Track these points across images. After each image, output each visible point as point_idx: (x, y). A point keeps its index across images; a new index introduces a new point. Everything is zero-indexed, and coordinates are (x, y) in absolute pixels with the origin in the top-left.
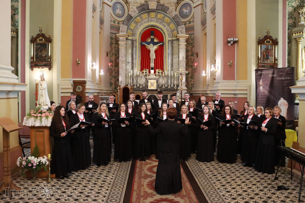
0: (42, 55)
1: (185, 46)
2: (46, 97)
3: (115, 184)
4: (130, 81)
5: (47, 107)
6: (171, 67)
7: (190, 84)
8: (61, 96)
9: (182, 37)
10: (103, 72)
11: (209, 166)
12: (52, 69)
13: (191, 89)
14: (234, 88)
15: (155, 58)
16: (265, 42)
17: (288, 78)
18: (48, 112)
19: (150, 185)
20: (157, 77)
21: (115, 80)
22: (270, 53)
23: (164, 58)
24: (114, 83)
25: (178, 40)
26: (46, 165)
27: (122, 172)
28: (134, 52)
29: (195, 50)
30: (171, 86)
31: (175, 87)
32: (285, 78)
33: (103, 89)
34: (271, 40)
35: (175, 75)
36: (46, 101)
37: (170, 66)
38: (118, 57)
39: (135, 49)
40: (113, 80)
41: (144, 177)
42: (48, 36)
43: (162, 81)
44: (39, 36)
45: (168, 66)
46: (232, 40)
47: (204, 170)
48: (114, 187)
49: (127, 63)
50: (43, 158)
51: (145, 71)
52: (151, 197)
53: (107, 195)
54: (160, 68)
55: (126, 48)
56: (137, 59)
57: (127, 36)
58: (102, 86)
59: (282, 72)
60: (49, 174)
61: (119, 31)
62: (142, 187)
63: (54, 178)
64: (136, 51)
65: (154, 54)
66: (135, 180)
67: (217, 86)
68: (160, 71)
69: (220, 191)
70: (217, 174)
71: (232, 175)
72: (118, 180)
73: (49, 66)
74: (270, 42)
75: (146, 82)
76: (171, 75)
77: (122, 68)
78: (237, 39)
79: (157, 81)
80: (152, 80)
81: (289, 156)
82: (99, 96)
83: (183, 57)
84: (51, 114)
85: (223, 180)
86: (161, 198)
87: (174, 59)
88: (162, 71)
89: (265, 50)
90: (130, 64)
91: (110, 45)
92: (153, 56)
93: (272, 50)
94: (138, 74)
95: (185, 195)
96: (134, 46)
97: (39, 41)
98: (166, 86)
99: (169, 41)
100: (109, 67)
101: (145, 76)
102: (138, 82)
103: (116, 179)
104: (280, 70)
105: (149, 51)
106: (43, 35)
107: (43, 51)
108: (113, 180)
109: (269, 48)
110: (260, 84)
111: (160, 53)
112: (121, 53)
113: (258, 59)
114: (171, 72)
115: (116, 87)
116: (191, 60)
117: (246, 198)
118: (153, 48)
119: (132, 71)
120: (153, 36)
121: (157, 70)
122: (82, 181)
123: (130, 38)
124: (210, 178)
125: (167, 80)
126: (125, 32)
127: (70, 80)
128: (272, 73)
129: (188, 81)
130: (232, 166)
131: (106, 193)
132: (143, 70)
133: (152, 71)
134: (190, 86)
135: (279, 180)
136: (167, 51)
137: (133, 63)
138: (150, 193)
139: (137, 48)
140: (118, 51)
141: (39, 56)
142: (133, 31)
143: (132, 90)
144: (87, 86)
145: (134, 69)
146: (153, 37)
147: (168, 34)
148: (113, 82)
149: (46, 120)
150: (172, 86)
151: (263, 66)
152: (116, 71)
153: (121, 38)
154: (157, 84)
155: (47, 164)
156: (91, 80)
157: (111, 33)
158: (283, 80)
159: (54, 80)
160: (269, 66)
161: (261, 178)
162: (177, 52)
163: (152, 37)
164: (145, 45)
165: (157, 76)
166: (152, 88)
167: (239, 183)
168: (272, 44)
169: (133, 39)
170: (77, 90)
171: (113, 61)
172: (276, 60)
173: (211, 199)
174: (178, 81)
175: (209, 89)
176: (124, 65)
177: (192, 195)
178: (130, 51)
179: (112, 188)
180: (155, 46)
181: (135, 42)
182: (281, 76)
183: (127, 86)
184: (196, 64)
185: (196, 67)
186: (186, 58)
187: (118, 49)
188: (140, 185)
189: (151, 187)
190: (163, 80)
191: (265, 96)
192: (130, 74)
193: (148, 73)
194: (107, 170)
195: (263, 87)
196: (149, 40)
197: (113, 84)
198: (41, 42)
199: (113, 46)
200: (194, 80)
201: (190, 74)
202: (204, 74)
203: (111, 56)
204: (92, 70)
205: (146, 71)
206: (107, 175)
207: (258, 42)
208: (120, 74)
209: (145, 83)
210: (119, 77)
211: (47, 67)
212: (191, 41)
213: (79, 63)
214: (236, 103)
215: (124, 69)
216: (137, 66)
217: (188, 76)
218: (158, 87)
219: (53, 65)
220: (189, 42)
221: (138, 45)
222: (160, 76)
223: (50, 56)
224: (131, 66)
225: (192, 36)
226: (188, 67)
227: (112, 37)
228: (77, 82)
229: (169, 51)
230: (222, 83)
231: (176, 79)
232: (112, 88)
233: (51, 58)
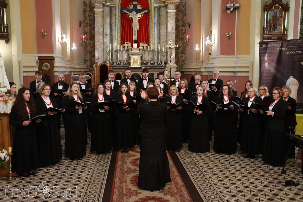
1: (175, 14)
2: (3, 76)
3: (92, 181)
4: (108, 57)
5: (5, 90)
6: (158, 40)
7: (181, 60)
8: (24, 76)
9: (171, 3)
10: (75, 46)
11: (204, 157)
12: (10, 42)
13: (182, 67)
14: (234, 65)
15: (139, 29)
16: (273, 7)
17: (300, 52)
18: (7, 96)
19: (133, 181)
20: (141, 52)
21: (90, 56)
22: (278, 22)
23: (150, 29)
24: (89, 60)
25: (166, 6)
26: (6, 161)
27: (101, 166)
28: (113, 22)
29: (187, 19)
30: (157, 63)
31: (162, 64)
32: (296, 52)
33: (77, 67)
34: (280, 5)
35: (163, 50)
36: (4, 81)
37: (156, 39)
38: (94, 28)
39: (113, 17)
40: (88, 56)
41: (127, 172)
43: (148, 57)
45: (155, 39)
46: (232, 5)
47: (198, 163)
48: (90, 185)
49: (104, 35)
50: (2, 152)
51: (126, 45)
52: (135, 196)
53: (83, 194)
54: (144, 41)
55: (103, 16)
56: (117, 30)
57: (103, 1)
58: (74, 63)
59: (292, 44)
60: (10, 172)
62: (125, 183)
63: (16, 176)
64: (115, 20)
65: (138, 24)
66: (116, 176)
67: (213, 62)
68: (145, 45)
69: (217, 187)
70: (214, 167)
71: (231, 168)
72: (95, 176)
73: (5, 38)
74: (279, 7)
75: (128, 58)
76: (158, 50)
77: (98, 42)
78: (238, 5)
79: (141, 56)
80: (135, 56)
81: (300, 146)
82: (72, 76)
83: (173, 27)
84: (11, 98)
85: (221, 174)
86: (147, 197)
87: (161, 31)
88: (147, 45)
89: (272, 17)
90: (108, 36)
91: (84, 12)
92: (136, 26)
93: (281, 17)
94: (118, 48)
95: (176, 193)
96: (113, 14)
98: (152, 62)
99: (155, 7)
100: (82, 40)
101: (127, 50)
102: (118, 58)
103: (94, 175)
104: (290, 42)
105: (131, 21)
108: (90, 176)
109: (278, 15)
110: (265, 59)
111: (144, 22)
112: (97, 23)
113: (263, 29)
114: (158, 46)
115: (91, 64)
116: (181, 32)
117: (248, 195)
118: (136, 17)
119: (111, 44)
120: (136, 2)
121: (141, 44)
122: (52, 178)
123: (107, 4)
124: (205, 172)
125: (153, 56)
127: (35, 56)
128: (280, 46)
129: (179, 57)
130: (230, 157)
131: (81, 192)
132: (124, 44)
133: (135, 45)
134: (180, 63)
135: (287, 174)
136: (153, 20)
137: (111, 35)
138: (135, 191)
139: (117, 17)
140: (93, 20)
143: (111, 68)
144: (56, 64)
145: (114, 42)
146: (136, 4)
148: (88, 58)
149: (5, 106)
150: (159, 62)
151: (269, 38)
152: (91, 45)
153: (96, 4)
154: (141, 61)
155: (6, 159)
156: (61, 56)
158: (293, 55)
159: (13, 56)
160: (276, 38)
161: (266, 171)
162: (164, 22)
163: (135, 3)
164: (126, 13)
165: (141, 50)
166: (136, 65)
167: (240, 177)
168: (282, 11)
169: (112, 5)
170: (44, 68)
171: (87, 32)
172: (285, 30)
173: (207, 197)
175: (203, 66)
176: (101, 37)
177: (185, 193)
178: (108, 20)
179: (89, 186)
180: (138, 14)
181: (113, 9)
182: (290, 50)
183: (105, 64)
184: (187, 36)
185: (188, 40)
186: (176, 29)
187: (94, 17)
188: (122, 182)
189: (135, 183)
190: (148, 55)
191: (270, 75)
192: (108, 48)
193: (130, 47)
194: (82, 164)
195: (269, 63)
196: (131, 7)
197: (87, 60)
199: (87, 13)
200: (185, 56)
201: (180, 49)
202: (197, 49)
203: (84, 26)
204: (61, 44)
205: (128, 45)
206: (83, 170)
207: (263, 8)
208: (97, 48)
209: (127, 60)
210: (95, 53)
211: (4, 40)
212: (182, 8)
213: (45, 35)
214: (235, 83)
215: (101, 42)
216: (116, 38)
217: (178, 50)
218: (143, 65)
219: (11, 37)
220: (179, 9)
221: (117, 13)
222: (144, 50)
223: (6, 26)
224: (110, 38)
225: (183, 2)
226: (178, 39)
227: (85, 3)
228: (43, 59)
229: (155, 21)
230: (219, 59)
231: (164, 55)
232: (87, 66)
233: (8, 28)
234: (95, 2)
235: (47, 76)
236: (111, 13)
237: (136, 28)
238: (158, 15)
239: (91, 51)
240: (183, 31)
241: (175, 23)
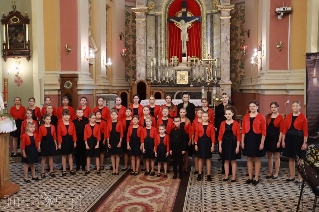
0: (17, 41)
1: (229, 21)
6: (210, 53)
7: (239, 76)
9: (224, 9)
12: (31, 59)
13: (240, 84)
14: (286, 81)
15: (188, 40)
21: (134, 72)
23: (202, 40)
24: (131, 76)
25: (219, 12)
28: (159, 33)
29: (246, 26)
31: (215, 81)
33: (116, 85)
35: (216, 64)
38: (136, 41)
39: (159, 28)
40: (131, 72)
42: (24, 15)
43: (198, 73)
44: (12, 14)
45: (207, 52)
47: (205, 195)
49: (147, 48)
51: (172, 59)
54: (195, 54)
55: (146, 27)
56: (162, 42)
57: (146, 10)
61: (136, 2)
64: (161, 30)
65: (187, 35)
67: (262, 78)
68: (195, 59)
70: (219, 201)
71: (240, 203)
73: (27, 55)
77: (140, 56)
78: (289, 9)
79: (189, 72)
80: (182, 72)
83: (227, 37)
84: (3, 117)
88: (198, 58)
90: (154, 49)
91: (126, 23)
92: (185, 37)
94: (164, 63)
96: (159, 24)
97: (12, 22)
98: (203, 79)
99: (207, 14)
100: (121, 55)
101: (173, 65)
102: (164, 74)
105: (180, 31)
106: (18, 14)
107: (19, 35)
110: (313, 75)
111: (195, 32)
112: (139, 34)
116: (240, 42)
118: (184, 27)
119: (155, 59)
120: (186, 9)
121: (189, 57)
123: (152, 12)
124: (205, 205)
125: (204, 71)
126: (143, 4)
127: (57, 74)
129: (237, 72)
132: (172, 57)
133: (184, 59)
134: (239, 78)
136: (205, 29)
137: (156, 48)
139: (163, 27)
141: (14, 41)
142: (156, 3)
143: (150, 85)
144: (80, 82)
145: (159, 56)
146: (186, 11)
147: (207, 5)
148: (130, 74)
150: (212, 79)
152: (134, 60)
153: (138, 13)
154: (189, 77)
157: (125, 6)
159: (34, 73)
162: (218, 31)
163: (184, 10)
164: (173, 22)
165: (189, 65)
166: (183, 83)
169: (157, 14)
170: (66, 86)
171: (130, 45)
174: (220, 71)
176: (143, 51)
178: (152, 31)
180: (188, 23)
181: (159, 18)
183: (145, 82)
184: (244, 47)
185: (244, 52)
186: (231, 40)
188: (106, 210)
190: (198, 70)
192: (152, 63)
193: (176, 62)
194: (78, 190)
195: (318, 80)
196: (180, 15)
197: (130, 77)
198: (15, 23)
199: (130, 24)
200: (244, 71)
201: (239, 62)
202: (253, 62)
203: (126, 38)
204: (88, 60)
205: (174, 59)
206: (75, 196)
208: (138, 64)
209: (173, 76)
211: (25, 57)
212: (241, 14)
213: (69, 51)
214: (288, 103)
215: (143, 57)
216: (162, 51)
217: (237, 64)
218: (191, 82)
219: (32, 54)
220: (238, 15)
221: (163, 23)
222: (194, 65)
223: (28, 42)
224: (155, 52)
225: (242, 6)
226: (236, 51)
227: (128, 12)
228: (65, 76)
229: (207, 30)
230: (267, 74)
231: (218, 70)
232: (129, 84)
233: (29, 44)
234: (136, 11)
235: (69, 94)
236: (156, 23)
237: (185, 39)
238: (211, 24)
239: (134, 66)
240: (242, 41)
241: (230, 32)
